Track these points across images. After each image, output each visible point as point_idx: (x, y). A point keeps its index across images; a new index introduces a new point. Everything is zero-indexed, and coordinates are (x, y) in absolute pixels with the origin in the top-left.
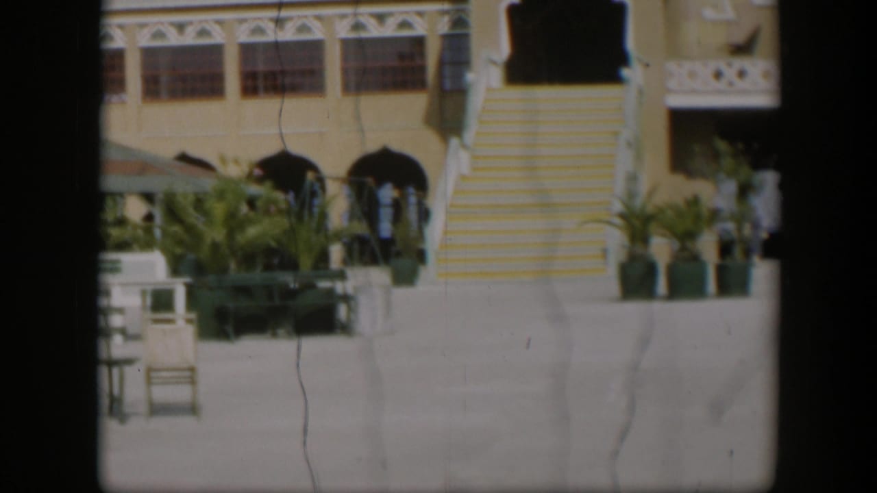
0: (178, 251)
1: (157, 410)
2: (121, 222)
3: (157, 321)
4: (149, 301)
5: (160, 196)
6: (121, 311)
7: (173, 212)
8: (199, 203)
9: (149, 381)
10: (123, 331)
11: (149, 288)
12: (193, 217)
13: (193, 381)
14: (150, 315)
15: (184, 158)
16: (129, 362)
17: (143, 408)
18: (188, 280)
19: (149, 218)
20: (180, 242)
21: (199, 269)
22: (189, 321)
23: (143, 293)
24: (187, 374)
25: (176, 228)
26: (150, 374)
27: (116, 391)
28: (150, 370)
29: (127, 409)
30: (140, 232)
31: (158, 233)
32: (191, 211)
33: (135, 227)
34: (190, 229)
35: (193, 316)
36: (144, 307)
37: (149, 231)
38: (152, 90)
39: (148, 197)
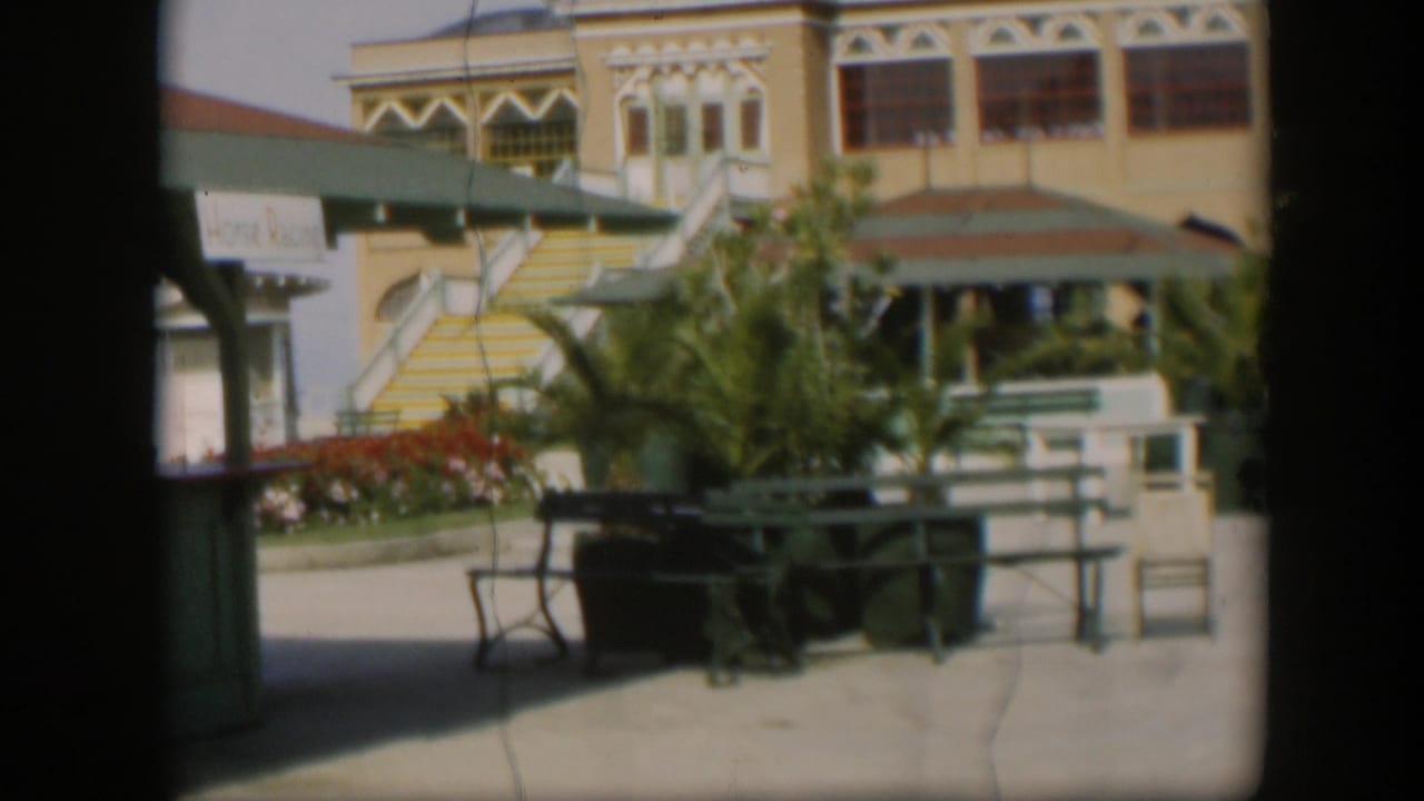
0: (1187, 372)
1: (1149, 628)
2: (1099, 328)
3: (1152, 487)
4: (1142, 454)
5: (1157, 288)
6: (1098, 472)
7: (1177, 312)
8: (1217, 296)
9: (1140, 583)
10: (1102, 505)
11: (1142, 434)
12: (1210, 320)
13: (1204, 580)
14: (1142, 477)
15: (1193, 225)
16: (1109, 552)
17: (1129, 626)
18: (1199, 418)
19: (1141, 321)
20: (1187, 359)
21: (1216, 402)
22: (1201, 485)
23: (1133, 442)
24: (1196, 570)
25: (1183, 338)
26: (1142, 572)
27: (1089, 600)
28: (1141, 567)
29: (1106, 628)
30: (1129, 345)
31: (1155, 345)
32: (1205, 308)
33: (1121, 335)
34: (1203, 337)
35: (1207, 476)
36: (1133, 465)
37: (1140, 341)
38: (1142, 117)
39: (1140, 288)
